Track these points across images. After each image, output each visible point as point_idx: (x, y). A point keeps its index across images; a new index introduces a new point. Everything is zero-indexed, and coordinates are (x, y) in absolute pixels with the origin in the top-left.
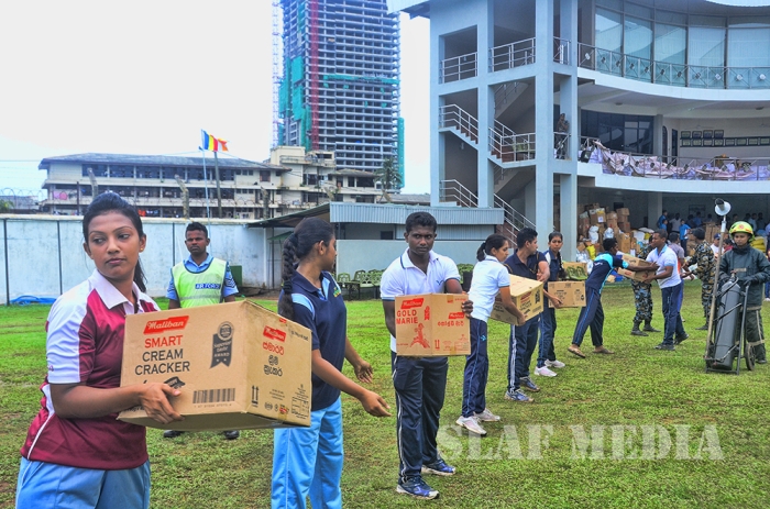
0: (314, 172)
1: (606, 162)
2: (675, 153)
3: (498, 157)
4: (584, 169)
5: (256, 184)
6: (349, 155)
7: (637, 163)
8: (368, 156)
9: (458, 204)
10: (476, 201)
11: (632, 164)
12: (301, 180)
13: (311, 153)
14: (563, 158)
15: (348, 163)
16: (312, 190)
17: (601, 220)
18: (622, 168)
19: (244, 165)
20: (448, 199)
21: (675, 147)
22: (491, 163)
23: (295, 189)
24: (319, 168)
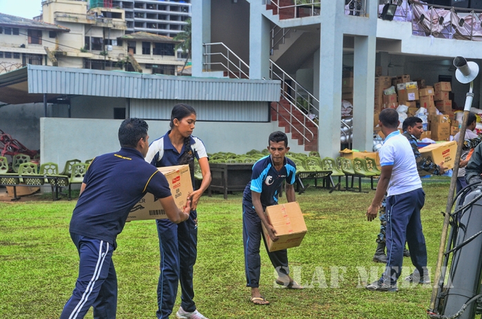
0: (99, 34)
1: (419, 19)
3: (275, 13)
4: (386, 29)
5: (23, 46)
6: (150, 16)
7: (462, 22)
8: (174, 17)
9: (225, 74)
10: (247, 70)
11: (455, 22)
12: (82, 44)
13: (95, 10)
14: (358, 14)
15: (150, 25)
16: (97, 57)
17: (412, 96)
18: (439, 28)
19: (7, 22)
20: (214, 68)
22: (266, 21)
23: (74, 54)
24: (106, 30)
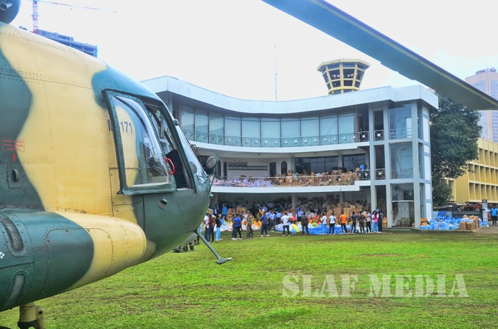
2: (225, 174)
21: (225, 170)
